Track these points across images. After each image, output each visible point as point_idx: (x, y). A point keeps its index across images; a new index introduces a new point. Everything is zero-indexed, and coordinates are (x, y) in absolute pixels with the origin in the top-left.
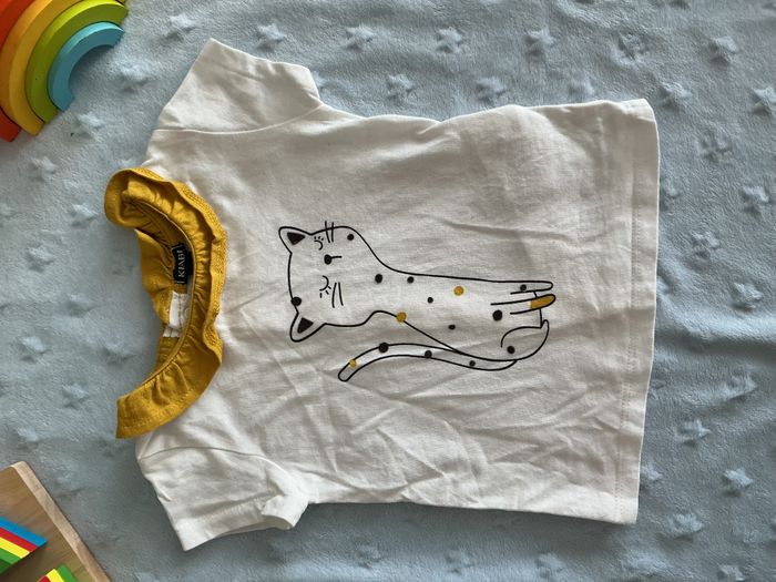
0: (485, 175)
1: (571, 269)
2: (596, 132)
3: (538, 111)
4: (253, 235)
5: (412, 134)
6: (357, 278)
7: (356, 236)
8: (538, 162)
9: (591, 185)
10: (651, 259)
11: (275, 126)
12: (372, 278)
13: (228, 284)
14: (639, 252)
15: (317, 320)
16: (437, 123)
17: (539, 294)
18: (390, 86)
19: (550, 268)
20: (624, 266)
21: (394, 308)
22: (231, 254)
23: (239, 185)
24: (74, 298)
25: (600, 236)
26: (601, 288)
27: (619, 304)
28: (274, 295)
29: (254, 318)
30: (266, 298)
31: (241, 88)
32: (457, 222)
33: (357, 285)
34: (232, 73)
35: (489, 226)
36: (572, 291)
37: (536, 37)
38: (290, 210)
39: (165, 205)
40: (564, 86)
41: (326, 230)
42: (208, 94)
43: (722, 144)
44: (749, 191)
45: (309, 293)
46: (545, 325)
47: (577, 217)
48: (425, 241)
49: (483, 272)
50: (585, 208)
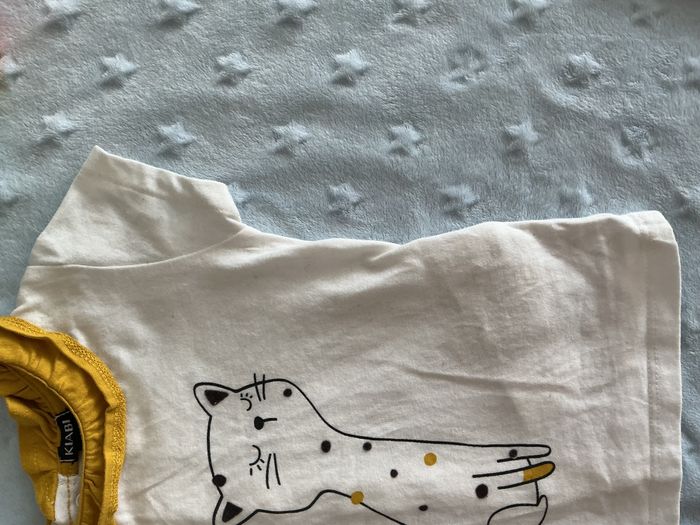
0: (458, 310)
1: (574, 429)
2: (598, 254)
3: (522, 228)
4: (161, 397)
5: (362, 261)
6: (297, 447)
7: (295, 391)
8: (526, 295)
9: (594, 321)
10: (672, 415)
11: (184, 256)
12: (317, 446)
13: (130, 461)
14: (659, 407)
15: (248, 504)
16: (394, 248)
17: (534, 461)
18: (332, 198)
19: (546, 429)
20: (641, 426)
21: (348, 485)
22: (133, 421)
23: (140, 330)
25: (607, 385)
26: (612, 453)
27: (635, 474)
28: (191, 474)
29: (164, 505)
30: (181, 478)
31: (139, 208)
32: (425, 370)
33: (298, 457)
34: (125, 189)
35: (465, 374)
36: (575, 458)
37: (517, 133)
38: (208, 360)
39: (42, 367)
40: (553, 194)
41: (256, 384)
42: (95, 216)
45: (236, 469)
46: (543, 502)
47: (577, 362)
48: (383, 395)
49: (460, 434)
50: (587, 349)
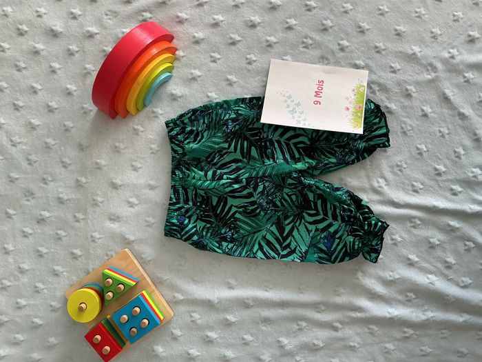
24: (151, 182)
43: (409, 128)
44: (419, 146)
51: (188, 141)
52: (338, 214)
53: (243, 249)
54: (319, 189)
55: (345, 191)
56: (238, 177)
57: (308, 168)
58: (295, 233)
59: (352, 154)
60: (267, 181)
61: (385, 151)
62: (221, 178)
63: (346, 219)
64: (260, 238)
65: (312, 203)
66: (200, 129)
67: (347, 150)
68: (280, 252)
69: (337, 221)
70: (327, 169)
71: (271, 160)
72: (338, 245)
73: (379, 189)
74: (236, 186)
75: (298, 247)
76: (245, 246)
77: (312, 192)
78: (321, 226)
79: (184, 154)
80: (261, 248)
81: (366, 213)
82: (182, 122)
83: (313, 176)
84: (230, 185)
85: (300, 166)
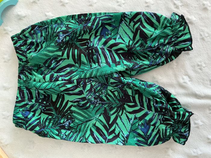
51: (30, 51)
52: (152, 105)
53: (78, 135)
54: (136, 86)
55: (157, 86)
56: (70, 79)
57: (126, 69)
58: (119, 121)
59: (162, 57)
60: (93, 81)
61: (188, 54)
62: (57, 80)
63: (159, 110)
64: (91, 126)
65: (131, 98)
66: (39, 41)
67: (158, 54)
68: (107, 136)
69: (152, 111)
70: (141, 70)
71: (97, 64)
72: (153, 130)
73: (184, 84)
74: (69, 86)
75: (121, 133)
76: (79, 132)
77: (130, 88)
78: (139, 115)
79: (27, 62)
80: (92, 134)
81: (175, 104)
82: (24, 36)
83: (131, 76)
84: (64, 85)
85: (120, 68)
